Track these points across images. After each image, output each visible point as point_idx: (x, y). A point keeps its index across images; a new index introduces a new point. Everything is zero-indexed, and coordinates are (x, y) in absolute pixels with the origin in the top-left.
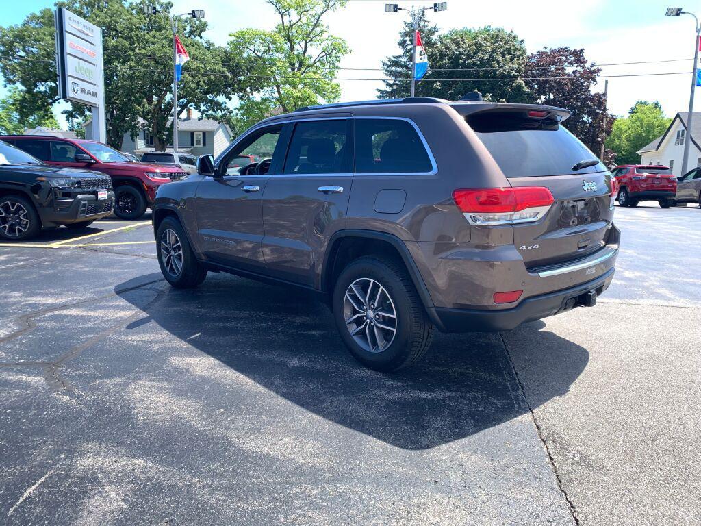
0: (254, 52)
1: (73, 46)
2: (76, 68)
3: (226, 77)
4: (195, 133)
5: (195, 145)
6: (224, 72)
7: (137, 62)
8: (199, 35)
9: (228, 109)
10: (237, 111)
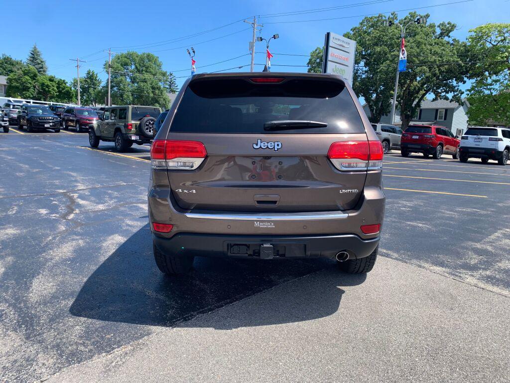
0: (490, 43)
1: (333, 55)
2: (333, 69)
3: (460, 65)
4: (439, 110)
5: (438, 120)
6: (457, 62)
7: (391, 61)
8: (447, 35)
9: (460, 91)
10: (468, 92)
